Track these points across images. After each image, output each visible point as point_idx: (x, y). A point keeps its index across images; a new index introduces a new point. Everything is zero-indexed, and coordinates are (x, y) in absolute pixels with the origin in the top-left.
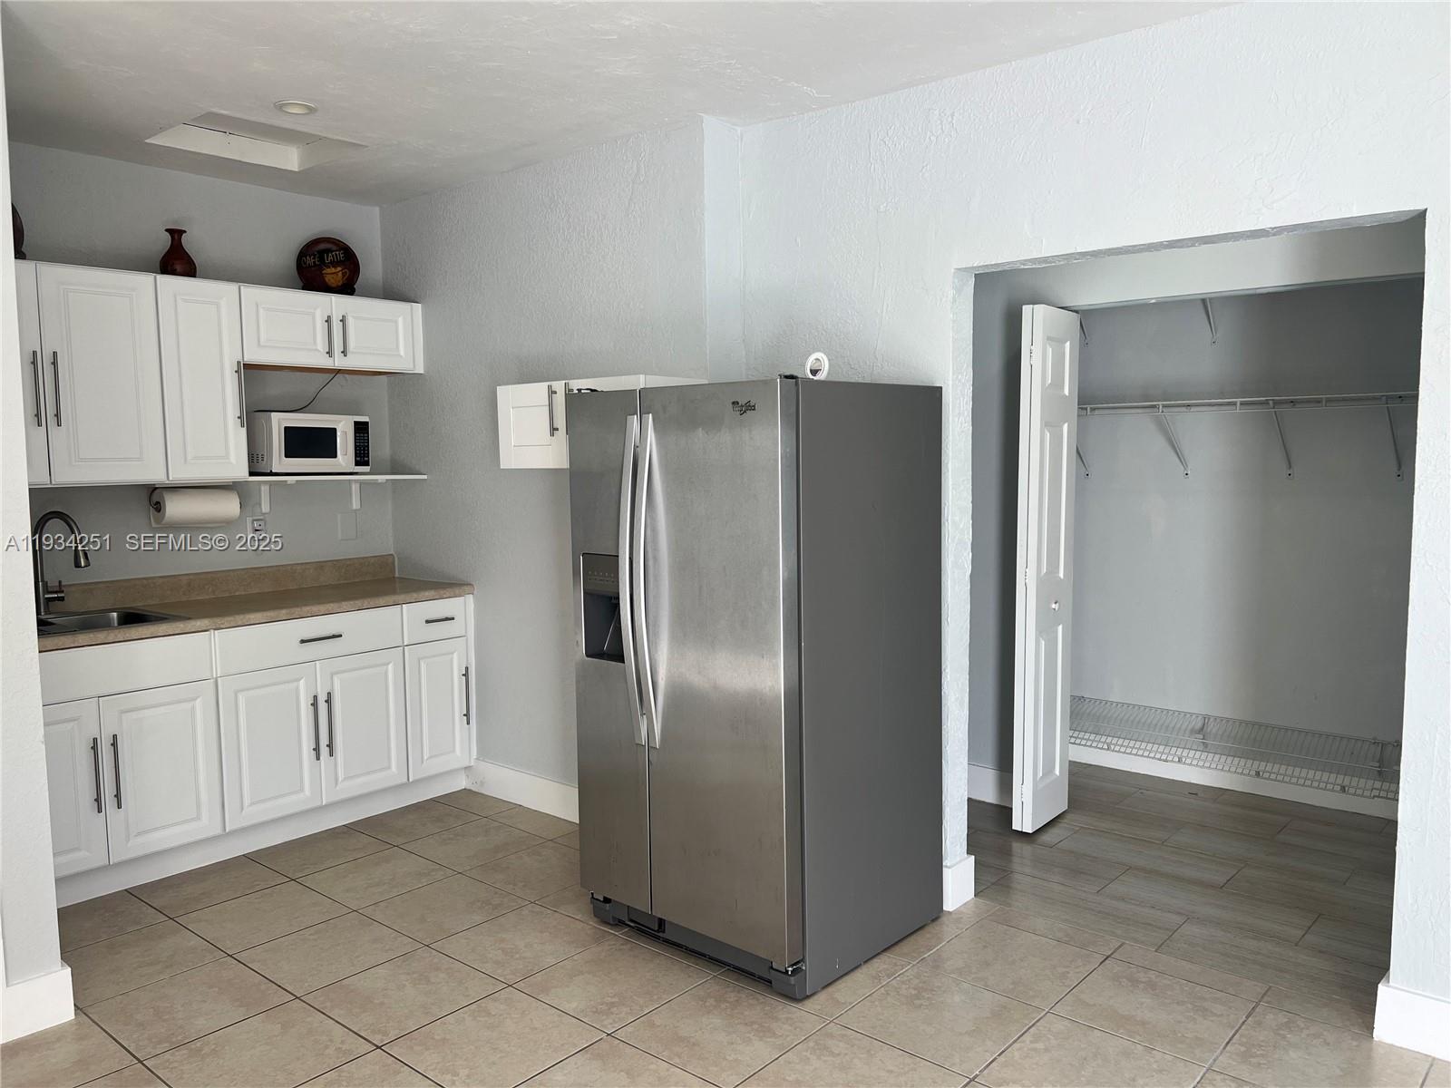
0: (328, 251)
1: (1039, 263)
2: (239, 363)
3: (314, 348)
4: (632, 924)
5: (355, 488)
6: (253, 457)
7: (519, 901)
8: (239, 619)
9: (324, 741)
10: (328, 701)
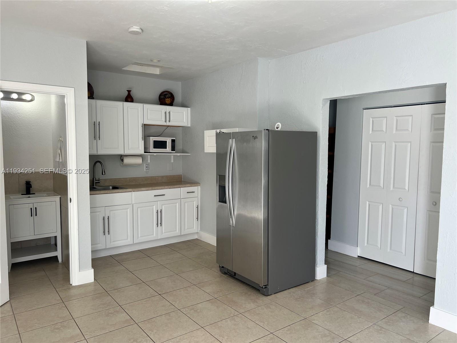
0: (167, 94)
1: (346, 97)
2: (142, 124)
3: (161, 120)
4: (229, 274)
5: (172, 157)
6: (145, 148)
7: (203, 266)
8: (139, 189)
9: (159, 222)
10: (161, 212)
